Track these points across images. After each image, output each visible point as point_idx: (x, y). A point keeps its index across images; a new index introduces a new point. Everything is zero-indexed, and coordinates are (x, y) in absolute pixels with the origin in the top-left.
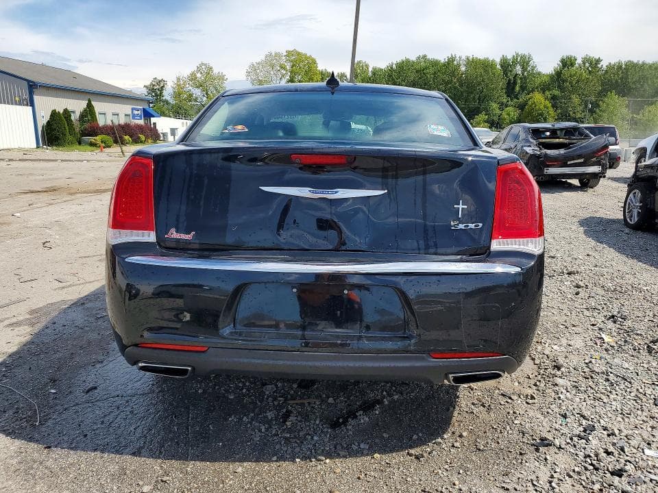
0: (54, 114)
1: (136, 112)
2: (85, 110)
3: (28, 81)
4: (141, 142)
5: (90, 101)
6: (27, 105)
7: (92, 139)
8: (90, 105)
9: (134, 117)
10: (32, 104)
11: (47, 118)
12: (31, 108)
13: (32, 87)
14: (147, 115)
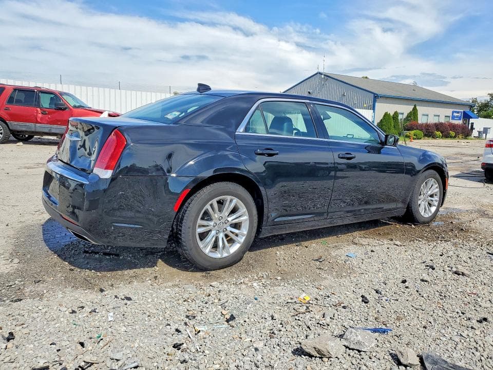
0: (386, 115)
1: (456, 114)
2: (410, 112)
3: (374, 94)
4: (451, 137)
5: (415, 106)
6: (371, 109)
7: (408, 133)
8: (415, 109)
9: (453, 118)
10: (374, 109)
11: (381, 117)
12: (372, 111)
13: (376, 97)
14: (466, 117)
